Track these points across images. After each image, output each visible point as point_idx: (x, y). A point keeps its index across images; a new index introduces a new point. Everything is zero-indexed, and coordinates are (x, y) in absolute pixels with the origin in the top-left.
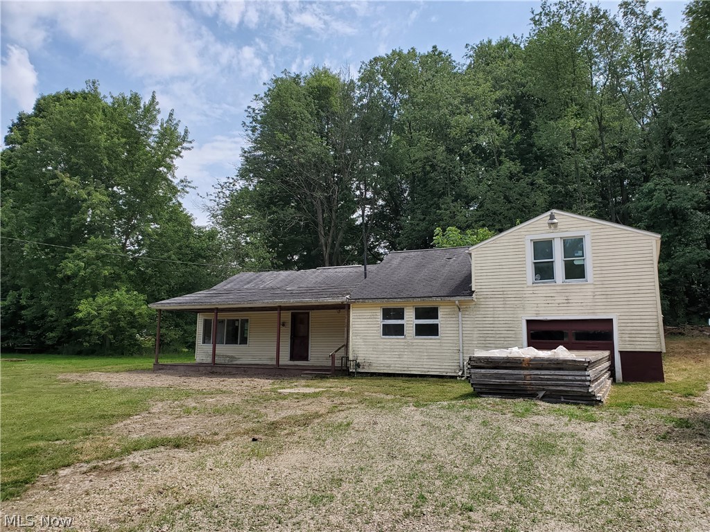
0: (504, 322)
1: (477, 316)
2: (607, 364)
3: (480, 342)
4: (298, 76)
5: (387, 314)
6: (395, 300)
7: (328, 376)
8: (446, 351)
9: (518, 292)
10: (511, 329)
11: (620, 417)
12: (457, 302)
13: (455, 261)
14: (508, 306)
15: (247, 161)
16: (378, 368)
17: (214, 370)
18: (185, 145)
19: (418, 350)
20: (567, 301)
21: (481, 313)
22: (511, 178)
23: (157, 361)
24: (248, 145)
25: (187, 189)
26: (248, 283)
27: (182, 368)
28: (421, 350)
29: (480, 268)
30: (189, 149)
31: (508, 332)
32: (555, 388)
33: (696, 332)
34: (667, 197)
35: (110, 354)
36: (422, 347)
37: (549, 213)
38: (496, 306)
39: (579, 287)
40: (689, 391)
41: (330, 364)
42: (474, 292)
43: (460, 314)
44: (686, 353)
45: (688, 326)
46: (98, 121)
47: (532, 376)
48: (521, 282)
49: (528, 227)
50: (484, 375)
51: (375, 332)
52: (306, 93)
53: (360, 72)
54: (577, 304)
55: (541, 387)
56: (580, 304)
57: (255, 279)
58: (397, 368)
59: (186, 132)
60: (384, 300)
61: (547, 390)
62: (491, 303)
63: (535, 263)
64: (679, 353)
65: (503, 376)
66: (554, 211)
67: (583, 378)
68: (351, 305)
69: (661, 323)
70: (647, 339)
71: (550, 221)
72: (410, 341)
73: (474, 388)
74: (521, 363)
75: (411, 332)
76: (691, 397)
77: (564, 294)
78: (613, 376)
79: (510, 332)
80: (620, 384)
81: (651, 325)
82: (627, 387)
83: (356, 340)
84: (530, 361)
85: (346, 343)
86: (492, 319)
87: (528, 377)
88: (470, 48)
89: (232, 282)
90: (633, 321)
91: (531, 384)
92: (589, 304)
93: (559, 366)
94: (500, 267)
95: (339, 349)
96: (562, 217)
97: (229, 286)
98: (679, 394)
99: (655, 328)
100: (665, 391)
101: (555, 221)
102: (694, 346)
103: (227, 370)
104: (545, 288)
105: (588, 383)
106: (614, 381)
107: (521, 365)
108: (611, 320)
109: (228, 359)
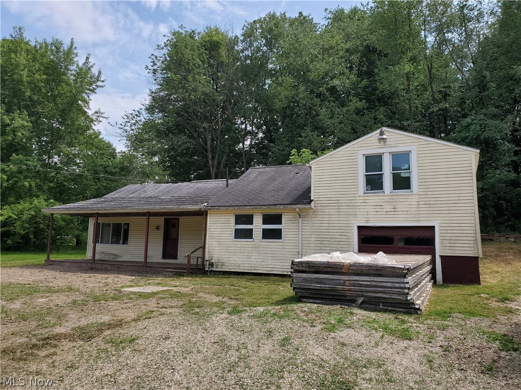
0: (338, 228)
1: (315, 222)
2: (428, 268)
3: (316, 245)
4: (193, 31)
5: (240, 219)
6: (245, 207)
7: (185, 274)
8: (287, 253)
9: (351, 201)
10: (344, 234)
11: (438, 332)
12: (297, 210)
13: (301, 175)
14: (342, 213)
15: (153, 100)
16: (230, 267)
17: (94, 266)
18: (99, 83)
19: (264, 252)
20: (394, 210)
21: (318, 219)
22: (357, 114)
23: (48, 258)
24: (155, 87)
25: (101, 119)
26: (133, 193)
27: (68, 264)
28: (267, 252)
29: (318, 180)
30: (102, 87)
31: (341, 237)
32: (373, 295)
33: (503, 239)
34: (481, 129)
35: (32, 251)
36: (268, 249)
37: (379, 131)
38: (331, 213)
39: (405, 197)
40: (505, 295)
41: (186, 262)
42: (312, 200)
43: (300, 220)
44: (496, 256)
45: (497, 234)
46: (22, 59)
47: (352, 282)
48: (353, 192)
49: (361, 143)
50: (306, 280)
51: (228, 235)
52: (200, 46)
53: (243, 29)
54: (403, 213)
55: (360, 293)
56: (405, 213)
57: (139, 190)
58: (245, 268)
59: (100, 73)
60: (236, 208)
61: (366, 297)
62: (327, 210)
63: (366, 175)
64: (490, 256)
65: (323, 281)
66: (384, 129)
67: (402, 285)
68: (209, 211)
69: (479, 231)
70: (465, 245)
71: (380, 137)
72: (258, 244)
73: (296, 292)
74: (341, 268)
75: (259, 235)
76: (507, 302)
77: (391, 204)
78: (434, 278)
79: (343, 237)
80: (440, 286)
81: (469, 232)
82: (446, 289)
83: (212, 243)
84: (350, 266)
85: (203, 245)
86: (327, 225)
87: (348, 282)
88: (328, 11)
89: (120, 192)
90: (453, 228)
91: (350, 290)
92: (414, 212)
93: (378, 272)
94: (336, 179)
95: (196, 250)
96: (392, 135)
97: (117, 195)
98: (495, 299)
99: (473, 235)
100: (482, 295)
101: (385, 136)
102: (503, 250)
103: (104, 266)
104: (375, 198)
105: (406, 291)
106: (435, 283)
107: (341, 271)
108: (433, 227)
109: (112, 256)
